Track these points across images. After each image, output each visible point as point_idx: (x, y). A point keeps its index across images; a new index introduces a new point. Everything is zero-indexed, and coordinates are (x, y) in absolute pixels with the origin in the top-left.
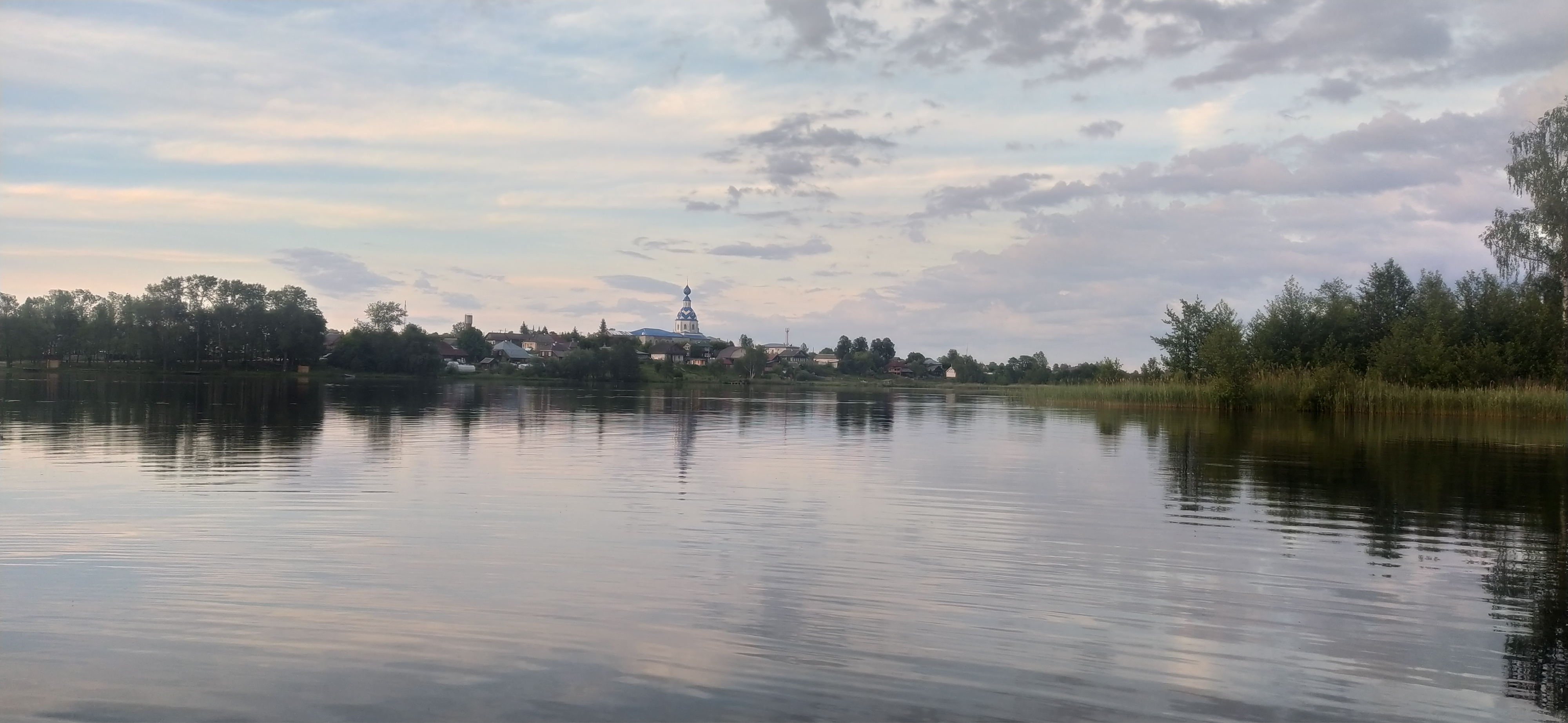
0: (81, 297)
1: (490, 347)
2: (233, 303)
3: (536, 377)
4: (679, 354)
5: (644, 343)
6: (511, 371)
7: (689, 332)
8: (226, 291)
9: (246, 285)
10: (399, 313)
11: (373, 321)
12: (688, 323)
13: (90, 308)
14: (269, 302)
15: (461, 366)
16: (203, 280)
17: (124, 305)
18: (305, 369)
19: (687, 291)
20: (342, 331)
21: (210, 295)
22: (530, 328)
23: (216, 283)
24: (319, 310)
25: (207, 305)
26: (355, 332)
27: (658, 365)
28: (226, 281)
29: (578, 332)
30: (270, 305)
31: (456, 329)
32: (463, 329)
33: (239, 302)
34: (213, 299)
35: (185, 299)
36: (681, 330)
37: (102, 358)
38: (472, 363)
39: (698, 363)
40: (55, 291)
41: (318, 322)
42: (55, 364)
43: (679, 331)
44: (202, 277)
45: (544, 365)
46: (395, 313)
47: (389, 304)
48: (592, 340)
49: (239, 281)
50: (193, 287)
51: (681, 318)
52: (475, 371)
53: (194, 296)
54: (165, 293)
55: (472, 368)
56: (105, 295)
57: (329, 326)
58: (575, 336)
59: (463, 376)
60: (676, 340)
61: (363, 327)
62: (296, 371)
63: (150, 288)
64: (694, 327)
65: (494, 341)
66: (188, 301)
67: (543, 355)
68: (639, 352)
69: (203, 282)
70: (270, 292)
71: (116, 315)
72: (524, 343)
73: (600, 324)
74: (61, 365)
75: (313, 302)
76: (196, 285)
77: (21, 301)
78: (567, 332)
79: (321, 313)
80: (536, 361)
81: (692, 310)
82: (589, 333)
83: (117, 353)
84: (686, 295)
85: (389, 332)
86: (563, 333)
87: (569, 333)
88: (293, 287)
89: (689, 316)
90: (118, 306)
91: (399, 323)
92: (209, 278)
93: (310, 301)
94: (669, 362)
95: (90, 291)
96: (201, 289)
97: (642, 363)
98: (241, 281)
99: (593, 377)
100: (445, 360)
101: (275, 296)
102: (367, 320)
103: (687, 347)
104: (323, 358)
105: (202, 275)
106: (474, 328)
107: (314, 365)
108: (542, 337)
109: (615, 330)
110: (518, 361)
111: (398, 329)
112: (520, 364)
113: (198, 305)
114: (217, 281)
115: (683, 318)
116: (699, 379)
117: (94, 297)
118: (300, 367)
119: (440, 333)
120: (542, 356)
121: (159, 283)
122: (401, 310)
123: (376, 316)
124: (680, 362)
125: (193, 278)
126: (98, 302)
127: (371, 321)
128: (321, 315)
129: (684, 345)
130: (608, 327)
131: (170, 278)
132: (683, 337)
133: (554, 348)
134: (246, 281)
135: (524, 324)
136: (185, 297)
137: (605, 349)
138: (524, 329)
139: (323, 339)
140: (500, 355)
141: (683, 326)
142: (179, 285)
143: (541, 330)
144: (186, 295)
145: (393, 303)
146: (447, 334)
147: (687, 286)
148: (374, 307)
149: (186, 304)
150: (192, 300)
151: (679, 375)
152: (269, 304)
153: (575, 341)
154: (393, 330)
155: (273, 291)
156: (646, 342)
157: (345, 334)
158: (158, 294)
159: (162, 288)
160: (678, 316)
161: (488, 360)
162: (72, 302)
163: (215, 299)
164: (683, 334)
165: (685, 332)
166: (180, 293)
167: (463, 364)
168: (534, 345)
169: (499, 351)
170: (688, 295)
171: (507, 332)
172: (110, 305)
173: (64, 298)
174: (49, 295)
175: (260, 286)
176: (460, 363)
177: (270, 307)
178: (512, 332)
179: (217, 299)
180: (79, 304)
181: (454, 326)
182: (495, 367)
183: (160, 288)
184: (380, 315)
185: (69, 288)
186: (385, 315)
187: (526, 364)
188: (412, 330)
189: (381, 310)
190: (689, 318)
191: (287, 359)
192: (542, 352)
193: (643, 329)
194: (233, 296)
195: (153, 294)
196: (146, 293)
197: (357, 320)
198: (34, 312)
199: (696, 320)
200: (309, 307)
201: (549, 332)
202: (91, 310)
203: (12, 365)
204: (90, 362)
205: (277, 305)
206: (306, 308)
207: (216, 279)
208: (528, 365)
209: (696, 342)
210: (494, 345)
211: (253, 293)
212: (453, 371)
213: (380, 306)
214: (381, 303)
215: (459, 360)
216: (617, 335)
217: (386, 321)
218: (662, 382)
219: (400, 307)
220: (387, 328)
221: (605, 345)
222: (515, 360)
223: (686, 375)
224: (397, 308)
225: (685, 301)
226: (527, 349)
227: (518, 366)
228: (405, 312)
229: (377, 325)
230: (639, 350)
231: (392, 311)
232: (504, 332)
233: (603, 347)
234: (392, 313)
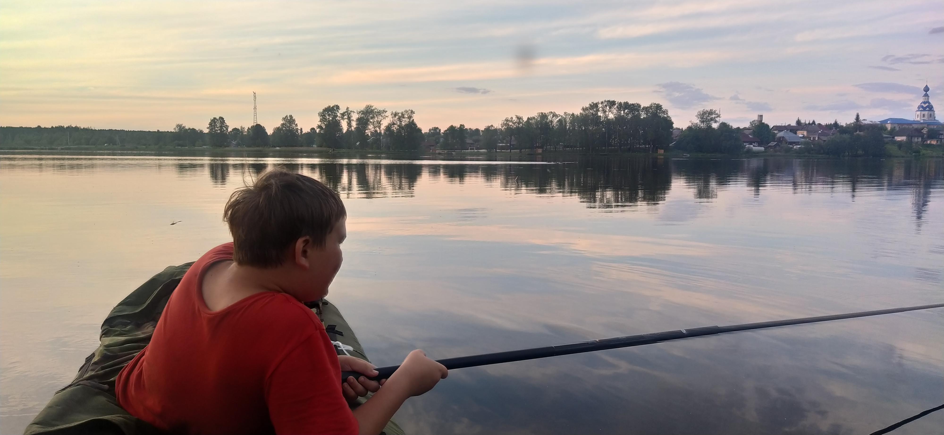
0: (551, 115)
1: (775, 135)
2: (624, 115)
3: (806, 154)
4: (918, 137)
5: (889, 129)
6: (788, 150)
7: (927, 119)
8: (620, 108)
9: (631, 104)
10: (716, 116)
11: (700, 122)
12: (926, 113)
13: (555, 120)
14: (643, 113)
15: (755, 148)
16: (609, 103)
17: (571, 119)
18: (661, 151)
19: (927, 89)
20: (682, 128)
21: (613, 111)
22: (803, 121)
23: (615, 104)
25: (611, 116)
26: (690, 128)
27: (900, 144)
28: (621, 102)
29: (838, 123)
30: (643, 115)
31: (752, 124)
32: (756, 124)
33: (627, 114)
34: (614, 113)
35: (600, 114)
36: (920, 118)
37: (561, 147)
38: (763, 146)
39: (934, 142)
40: (540, 113)
41: (669, 123)
42: (540, 151)
43: (919, 119)
44: (609, 101)
45: (812, 146)
46: (713, 116)
47: (710, 111)
48: (848, 128)
49: (627, 102)
50: (604, 107)
51: (920, 109)
52: (764, 151)
53: (604, 112)
54: (590, 111)
55: (762, 149)
56: (562, 114)
57: (675, 126)
58: (836, 124)
59: (756, 154)
60: (915, 126)
61: (694, 125)
62: (657, 153)
63: (583, 109)
64: (932, 116)
65: (778, 131)
66: (602, 115)
67: (812, 139)
68: (885, 136)
69: (609, 104)
70: (643, 107)
71: (567, 124)
72: (798, 132)
73: (855, 117)
74: (543, 151)
75: (665, 112)
76: (606, 106)
77: (525, 119)
78: (830, 123)
79: (670, 118)
80: (805, 143)
81: (929, 103)
82: (846, 123)
83: (568, 145)
84: (925, 93)
85: (710, 127)
86: (826, 124)
87: (831, 124)
88: (655, 104)
89: (927, 107)
90: (568, 119)
91: (716, 122)
92: (612, 101)
93: (664, 111)
94: (909, 142)
95: (555, 112)
96: (608, 108)
97: (887, 143)
98: (628, 102)
99: (849, 154)
100: (744, 144)
101: (646, 109)
102: (696, 121)
103: (925, 131)
104: (672, 145)
105: (609, 100)
106: (764, 123)
107: (667, 149)
108: (811, 127)
109: (866, 120)
110: (794, 144)
111: (715, 126)
112: (795, 146)
113: (606, 117)
115: (922, 109)
116: (934, 154)
117: (557, 115)
118: (659, 150)
119: (741, 128)
121: (588, 106)
122: (717, 114)
123: (702, 118)
124: (918, 142)
125: (604, 102)
126: (559, 118)
127: (699, 122)
129: (922, 129)
130: (861, 118)
131: (593, 103)
132: (921, 123)
133: (819, 134)
134: (630, 102)
135: (798, 119)
136: (600, 113)
137: (858, 134)
138: (798, 122)
139: (671, 133)
140: (781, 140)
141: (922, 116)
142: (597, 106)
143: (811, 122)
144: (601, 112)
145: (712, 110)
146: (746, 128)
147: (927, 86)
148: (701, 113)
149: (600, 116)
150: (604, 114)
151: (918, 152)
153: (836, 129)
154: (712, 126)
155: (645, 107)
156: (891, 128)
157: (684, 130)
158: (587, 112)
159: (589, 108)
160: (918, 108)
161: (773, 144)
162: (547, 118)
163: (615, 113)
164: (922, 121)
165: (923, 120)
166: (598, 110)
167: (756, 147)
168: (805, 133)
169: (780, 137)
170: (927, 92)
171: (786, 125)
172: (565, 119)
173: (544, 116)
174: (537, 115)
175: (638, 104)
176: (754, 146)
178: (790, 125)
179: (616, 113)
180: (550, 119)
181: (750, 122)
182: (778, 148)
183: (588, 108)
184: (704, 117)
185: (546, 111)
186: (707, 117)
187: (800, 145)
188: (724, 125)
189: (705, 115)
190: (927, 109)
191: (652, 146)
192: (811, 137)
193: (889, 119)
194: (624, 111)
195: (585, 112)
196: (581, 112)
197: (691, 122)
198: (531, 124)
199: (933, 111)
200: (664, 115)
201: (816, 123)
202: (556, 122)
203: (522, 152)
204: (556, 150)
205: (647, 114)
206: (662, 115)
207: (616, 102)
208: (800, 146)
209: (932, 127)
210: (777, 133)
211: (634, 108)
212: (749, 151)
213: (705, 112)
214: (705, 110)
215: (754, 144)
216: (868, 124)
217: (708, 121)
218: (903, 157)
219: (716, 112)
220: (709, 125)
221: (858, 131)
222: (792, 143)
223: (923, 152)
224: (715, 113)
225: (924, 97)
226: (801, 136)
227: (794, 147)
228: (720, 115)
229: (702, 124)
230: (885, 134)
231: (712, 114)
232: (784, 125)
233: (857, 133)
234: (712, 116)
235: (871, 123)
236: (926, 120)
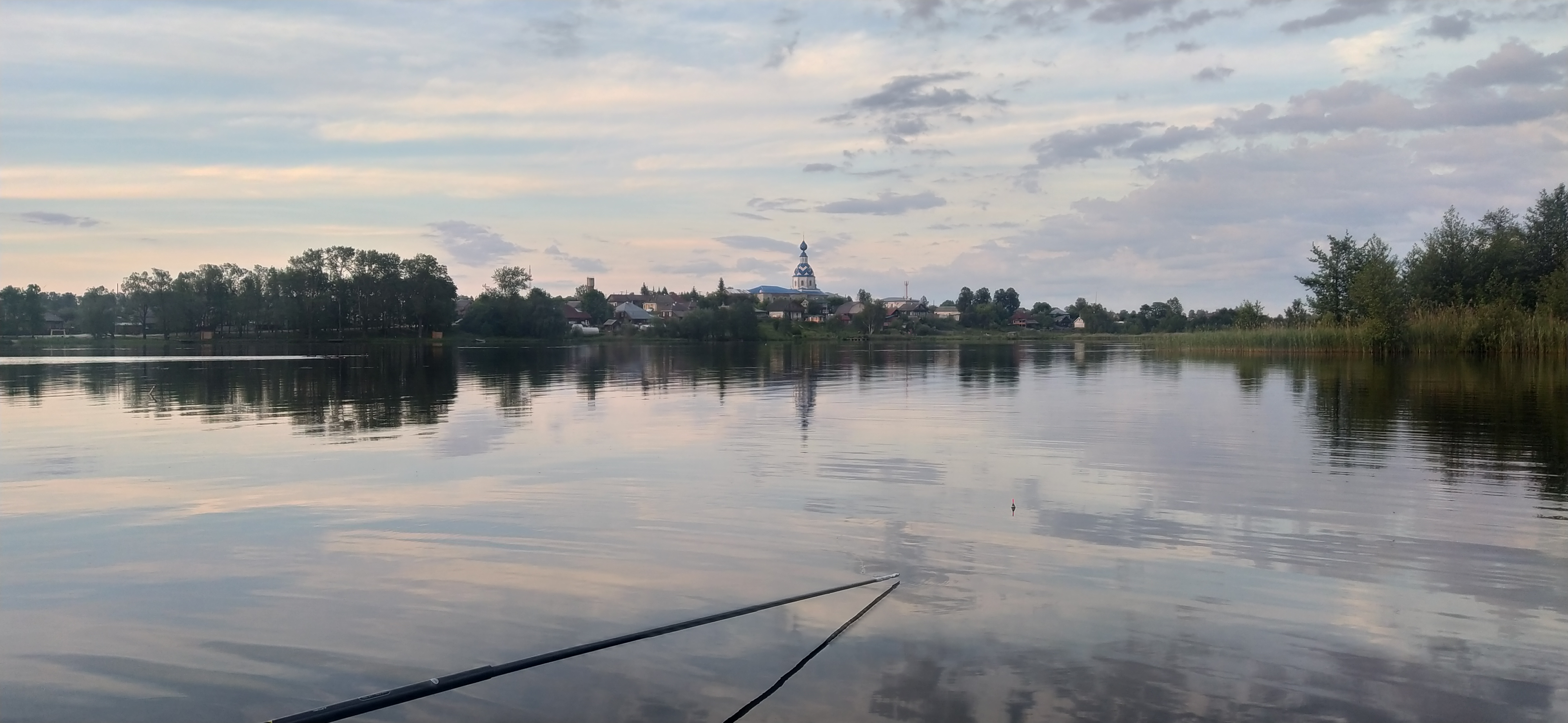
0: (229, 271)
1: (612, 309)
2: (370, 273)
3: (658, 337)
4: (797, 312)
5: (762, 301)
6: (633, 332)
7: (807, 288)
8: (363, 261)
9: (381, 254)
10: (524, 277)
11: (500, 286)
12: (805, 279)
13: (238, 280)
14: (403, 271)
15: (585, 328)
16: (342, 251)
17: (269, 277)
18: (439, 335)
19: (804, 247)
20: (472, 297)
21: (349, 265)
22: (650, 289)
23: (353, 254)
24: (450, 278)
25: (346, 274)
26: (484, 297)
27: (776, 322)
28: (363, 251)
29: (696, 292)
30: (405, 273)
31: (580, 292)
32: (586, 292)
33: (376, 272)
34: (351, 269)
35: (325, 270)
36: (799, 286)
37: (252, 329)
38: (596, 326)
39: (816, 319)
40: (205, 265)
41: (449, 288)
42: (208, 335)
43: (796, 288)
44: (341, 248)
45: (665, 326)
46: (520, 278)
47: (515, 269)
48: (710, 299)
49: (375, 251)
50: (333, 259)
51: (798, 274)
52: (598, 333)
53: (334, 267)
54: (307, 264)
55: (596, 330)
56: (252, 268)
57: (459, 293)
58: (694, 295)
59: (588, 339)
60: (793, 297)
61: (490, 292)
62: (432, 337)
63: (293, 261)
64: (812, 284)
65: (616, 303)
66: (329, 272)
67: (664, 315)
68: (757, 310)
69: (341, 253)
70: (404, 261)
71: (263, 287)
72: (645, 304)
73: (718, 283)
74: (214, 336)
75: (443, 270)
76: (336, 256)
77: (174, 277)
78: (686, 292)
79: (451, 280)
80: (656, 321)
81: (808, 266)
82: (708, 293)
83: (266, 324)
84: (802, 251)
85: (515, 296)
86: (682, 293)
87: (688, 293)
88: (424, 256)
89: (805, 272)
90: (264, 279)
91: (525, 287)
92: (347, 248)
93: (441, 268)
94: (787, 319)
95: (237, 264)
96: (340, 260)
97: (761, 321)
98: (376, 251)
99: (713, 336)
100: (570, 323)
101: (409, 264)
102: (495, 286)
103: (805, 304)
104: (455, 324)
105: (340, 246)
106: (596, 291)
107: (447, 331)
108: (662, 298)
109: (733, 289)
110: (640, 322)
111: (524, 293)
112: (641, 325)
113: (338, 276)
114: (355, 251)
115: (800, 274)
116: (818, 336)
117: (241, 271)
118: (434, 333)
119: (564, 297)
120: (662, 317)
121: (301, 255)
122: (526, 275)
123: (502, 281)
124: (798, 319)
125: (332, 250)
126: (245, 275)
127: (498, 286)
128: (451, 282)
129: (802, 302)
130: (726, 286)
131: (311, 250)
132: (800, 294)
133: (674, 309)
134: (381, 251)
135: (644, 285)
136: (325, 268)
137: (724, 308)
138: (644, 290)
139: (454, 305)
140: (622, 316)
141: (800, 283)
142: (320, 257)
143: (661, 291)
144: (326, 266)
145: (518, 268)
146: (570, 297)
147: (804, 242)
148: (501, 273)
149: (327, 274)
150: (332, 271)
151: (798, 332)
152: (403, 273)
153: (695, 301)
154: (519, 294)
155: (407, 260)
156: (764, 299)
157: (474, 300)
158: (300, 266)
159: (304, 260)
160: (796, 272)
161: (610, 322)
162: (221, 276)
163: (353, 270)
164: (801, 290)
165: (803, 289)
166: (321, 264)
167: (587, 327)
168: (654, 306)
169: (620, 313)
170: (805, 251)
171: (628, 294)
172: (257, 278)
173: (213, 272)
174: (199, 270)
175: (394, 255)
176: (584, 326)
177: (404, 275)
178: (633, 293)
179: (355, 269)
180: (227, 277)
181: (577, 289)
182: (618, 329)
183: (302, 260)
184: (506, 280)
185: (218, 263)
186: (510, 279)
187: (647, 324)
188: (537, 294)
189: (507, 275)
190: (806, 274)
191: (422, 326)
192: (663, 312)
193: (760, 287)
194: (370, 266)
195: (296, 266)
196: (289, 265)
197: (485, 286)
198: (187, 285)
199: (813, 276)
200: (440, 274)
201: (669, 292)
202: (239, 282)
203: (169, 338)
204: (241, 333)
205: (410, 273)
206: (437, 275)
207: (353, 250)
208: (649, 326)
209: (813, 298)
210: (616, 306)
211: (387, 262)
212: (577, 333)
213: (506, 271)
214: (507, 268)
215: (583, 322)
216: (735, 294)
217: (513, 286)
218: (781, 340)
219: (525, 272)
220: (513, 293)
221: (723, 304)
222: (637, 321)
223: (805, 333)
224: (522, 272)
225: (801, 258)
226: (648, 310)
227: (640, 327)
228: (530, 276)
229: (504, 290)
230: (758, 309)
231: (517, 276)
232: (625, 294)
233: (722, 306)
234: (518, 278)
235: (739, 293)
236: (805, 289)
